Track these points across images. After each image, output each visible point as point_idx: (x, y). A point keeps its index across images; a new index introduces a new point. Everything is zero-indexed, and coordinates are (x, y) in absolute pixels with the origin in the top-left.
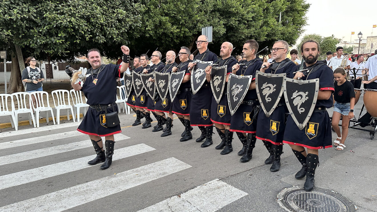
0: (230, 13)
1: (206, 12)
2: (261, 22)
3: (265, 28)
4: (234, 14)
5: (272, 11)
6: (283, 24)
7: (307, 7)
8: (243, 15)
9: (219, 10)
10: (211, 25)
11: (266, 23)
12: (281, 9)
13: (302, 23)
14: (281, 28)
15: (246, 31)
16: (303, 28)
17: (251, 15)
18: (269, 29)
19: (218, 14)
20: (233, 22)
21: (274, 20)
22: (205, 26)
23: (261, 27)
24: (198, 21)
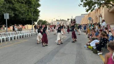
0: (16, 10)
1: (6, 8)
2: (27, 14)
3: (28, 16)
4: (17, 10)
5: (30, 11)
6: (33, 16)
7: (40, 11)
8: (20, 11)
9: (11, 8)
10: (8, 13)
11: (28, 15)
12: (32, 11)
13: (39, 16)
14: (33, 17)
15: (22, 16)
16: (39, 17)
17: (23, 11)
18: (29, 17)
19: (11, 10)
20: (17, 13)
21: (30, 14)
22: (5, 13)
23: (27, 16)
24: (2, 11)
